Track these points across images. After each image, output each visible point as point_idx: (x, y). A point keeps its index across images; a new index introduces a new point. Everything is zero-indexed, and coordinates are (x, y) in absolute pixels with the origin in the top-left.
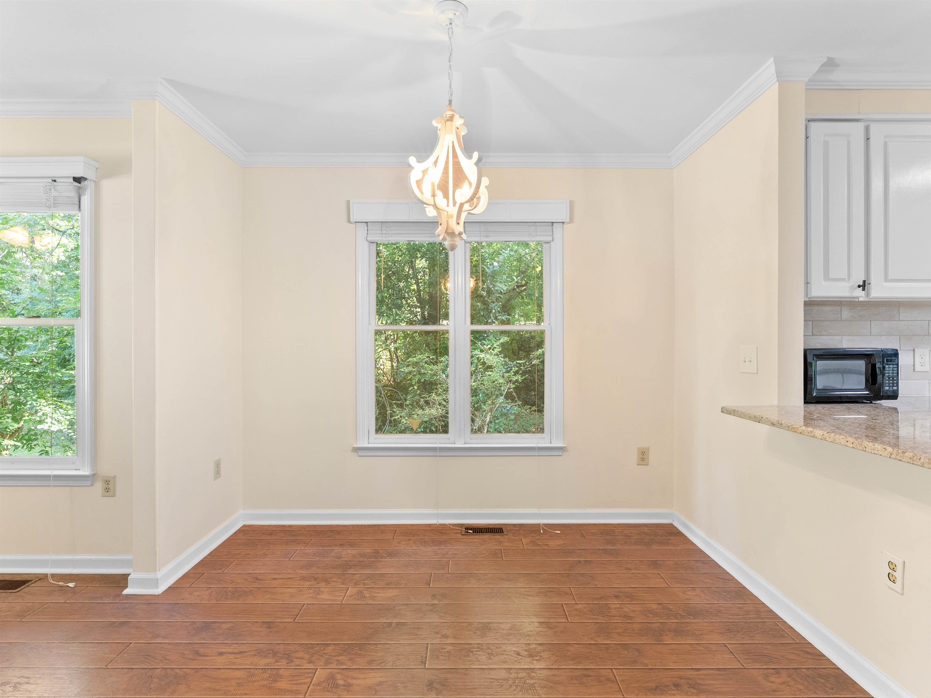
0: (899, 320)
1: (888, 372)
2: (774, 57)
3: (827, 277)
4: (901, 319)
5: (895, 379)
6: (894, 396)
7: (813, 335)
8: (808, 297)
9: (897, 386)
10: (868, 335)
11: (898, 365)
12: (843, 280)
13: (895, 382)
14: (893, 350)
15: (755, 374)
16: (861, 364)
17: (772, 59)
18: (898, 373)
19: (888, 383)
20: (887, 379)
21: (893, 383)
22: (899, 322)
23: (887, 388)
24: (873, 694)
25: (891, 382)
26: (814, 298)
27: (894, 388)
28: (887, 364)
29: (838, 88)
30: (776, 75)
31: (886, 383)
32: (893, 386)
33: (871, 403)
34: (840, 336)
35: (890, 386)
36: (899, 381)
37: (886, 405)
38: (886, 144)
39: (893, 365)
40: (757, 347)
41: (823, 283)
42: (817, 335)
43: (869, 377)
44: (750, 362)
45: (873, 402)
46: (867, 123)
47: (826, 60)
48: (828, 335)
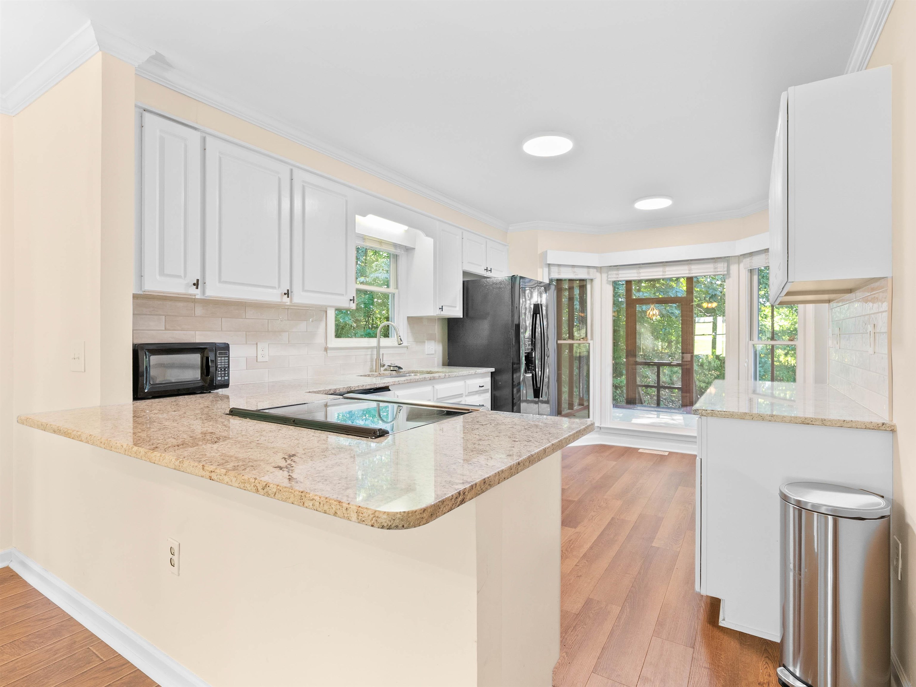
0: (246, 318)
1: (220, 364)
2: (91, 20)
3: (162, 273)
4: (247, 317)
5: (226, 369)
6: (226, 385)
7: (166, 329)
8: (142, 290)
9: (228, 376)
10: (219, 331)
11: (229, 357)
12: (179, 277)
13: (226, 372)
14: (225, 343)
15: (82, 372)
16: (196, 358)
17: (89, 22)
18: (229, 365)
19: (220, 374)
20: (219, 370)
21: (225, 374)
22: (245, 319)
23: (219, 378)
24: (159, 682)
25: (223, 372)
26: (149, 292)
27: (225, 378)
28: (219, 357)
29: (172, 88)
30: (97, 43)
31: (219, 374)
32: (225, 376)
33: (210, 392)
34: (193, 331)
35: (222, 377)
36: (230, 372)
37: (221, 393)
38: (220, 159)
39: (225, 357)
40: (85, 342)
41: (158, 277)
42: (170, 330)
43: (204, 369)
44: (79, 359)
45: (211, 392)
46: (204, 135)
47: (154, 53)
48: (181, 330)
